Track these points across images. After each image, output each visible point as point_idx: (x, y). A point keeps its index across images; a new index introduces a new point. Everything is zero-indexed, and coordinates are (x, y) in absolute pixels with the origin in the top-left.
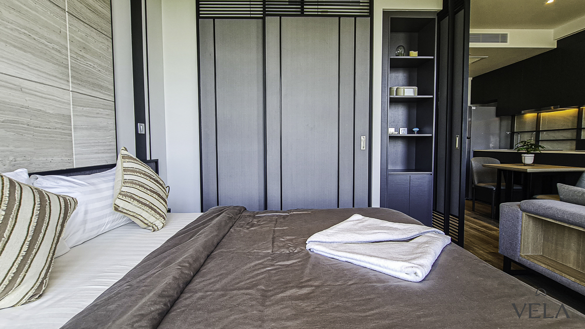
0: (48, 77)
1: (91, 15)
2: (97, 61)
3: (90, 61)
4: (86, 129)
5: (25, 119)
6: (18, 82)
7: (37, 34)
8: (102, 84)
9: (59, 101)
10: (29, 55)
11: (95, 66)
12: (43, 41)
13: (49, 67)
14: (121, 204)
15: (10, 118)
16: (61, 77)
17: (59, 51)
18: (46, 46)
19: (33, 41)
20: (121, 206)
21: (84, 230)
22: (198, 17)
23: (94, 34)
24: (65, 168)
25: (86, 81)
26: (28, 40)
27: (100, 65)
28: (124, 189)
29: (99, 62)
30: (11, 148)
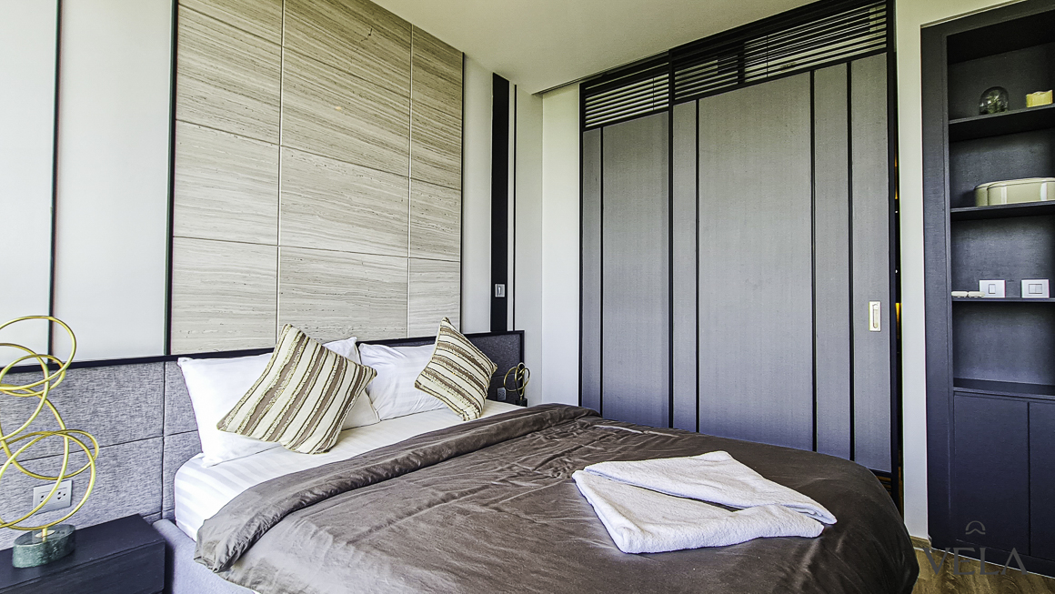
0: (387, 247)
1: (438, 173)
2: (441, 220)
3: (433, 221)
4: (423, 296)
5: (363, 291)
6: (360, 257)
7: (379, 208)
8: (446, 244)
9: (396, 270)
10: (372, 230)
11: (439, 226)
12: (385, 214)
13: (389, 238)
14: (423, 381)
15: (351, 290)
16: (399, 245)
17: (400, 220)
18: (387, 218)
19: (376, 217)
20: (423, 384)
21: (394, 404)
22: (583, 128)
23: (439, 191)
24: (397, 338)
25: (427, 245)
26: (371, 217)
27: (444, 224)
28: (431, 366)
29: (444, 221)
30: (350, 317)
